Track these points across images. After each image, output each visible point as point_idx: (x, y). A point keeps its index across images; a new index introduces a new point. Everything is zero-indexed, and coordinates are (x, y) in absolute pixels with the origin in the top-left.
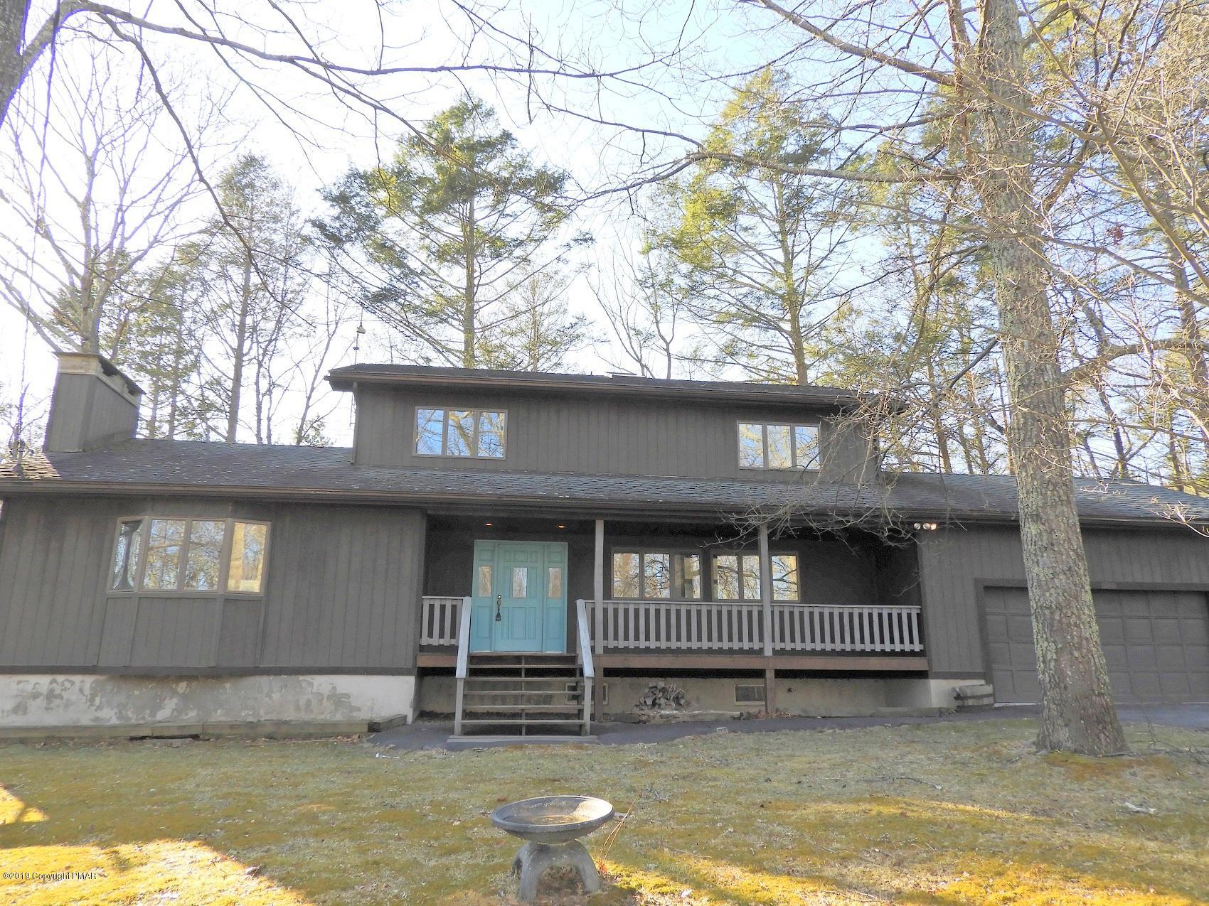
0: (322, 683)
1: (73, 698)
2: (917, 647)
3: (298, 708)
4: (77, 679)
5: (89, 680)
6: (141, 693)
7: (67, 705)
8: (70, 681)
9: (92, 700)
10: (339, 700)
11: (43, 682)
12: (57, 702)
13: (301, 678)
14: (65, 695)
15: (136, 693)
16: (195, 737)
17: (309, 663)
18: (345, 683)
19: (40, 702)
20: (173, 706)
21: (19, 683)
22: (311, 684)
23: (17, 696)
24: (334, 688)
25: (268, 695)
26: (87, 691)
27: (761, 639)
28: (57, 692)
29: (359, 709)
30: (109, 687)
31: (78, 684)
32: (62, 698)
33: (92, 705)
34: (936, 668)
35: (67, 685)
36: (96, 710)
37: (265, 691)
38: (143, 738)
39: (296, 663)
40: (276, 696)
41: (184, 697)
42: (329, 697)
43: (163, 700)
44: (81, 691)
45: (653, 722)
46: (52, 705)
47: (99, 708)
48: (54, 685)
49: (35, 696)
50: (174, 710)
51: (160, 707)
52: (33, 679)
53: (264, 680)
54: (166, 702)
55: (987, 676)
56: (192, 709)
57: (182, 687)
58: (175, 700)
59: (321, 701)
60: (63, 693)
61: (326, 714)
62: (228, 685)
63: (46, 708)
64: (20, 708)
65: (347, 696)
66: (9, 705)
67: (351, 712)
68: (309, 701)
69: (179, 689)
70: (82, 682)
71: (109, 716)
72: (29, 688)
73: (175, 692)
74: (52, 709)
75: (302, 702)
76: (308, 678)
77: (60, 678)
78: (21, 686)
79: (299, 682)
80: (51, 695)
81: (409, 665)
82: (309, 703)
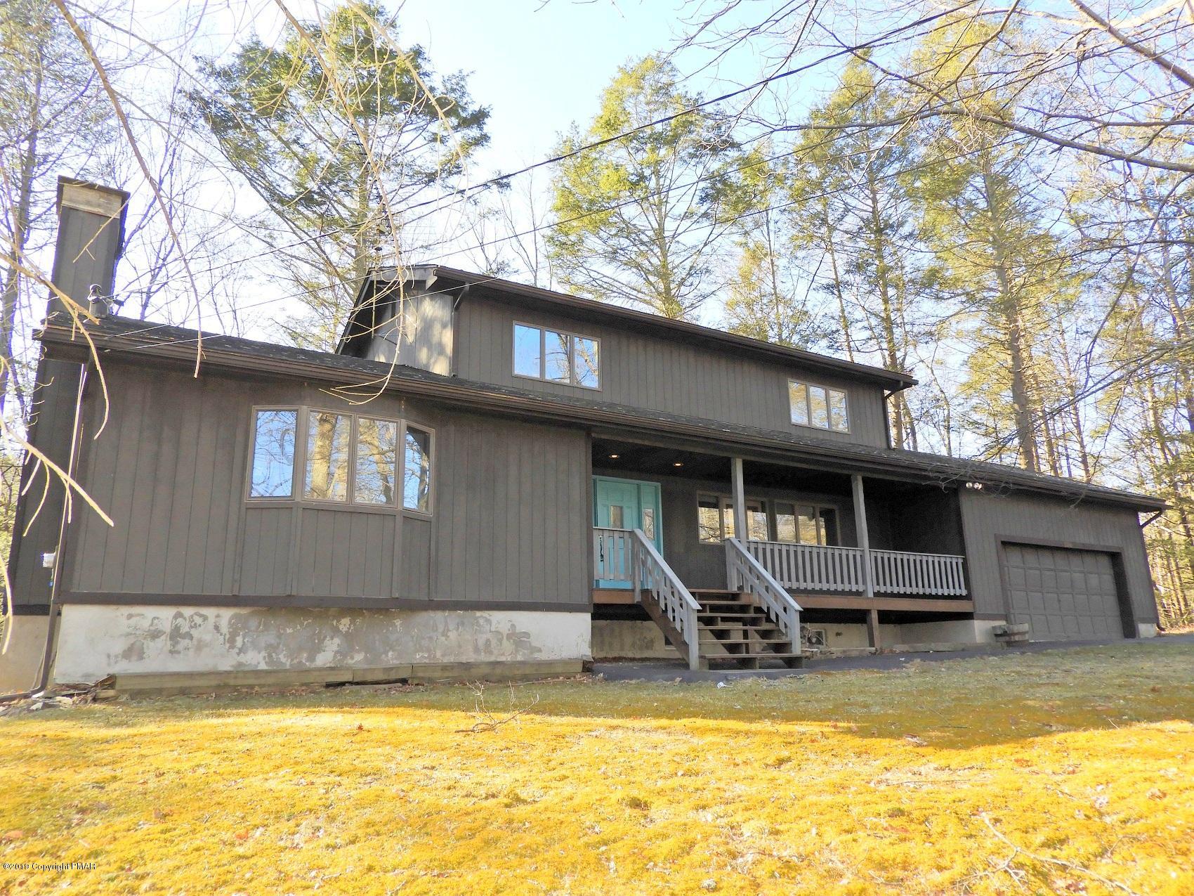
0: (501, 620)
1: (207, 637)
2: (964, 593)
3: (477, 650)
4: (210, 612)
5: (227, 614)
6: (295, 630)
7: (200, 646)
8: (201, 616)
9: (232, 641)
10: (519, 639)
11: (164, 616)
12: (184, 643)
13: (478, 614)
14: (194, 632)
15: (289, 631)
16: (404, 681)
17: (486, 597)
18: (525, 621)
19: (163, 643)
20: (335, 648)
21: (130, 616)
22: (489, 621)
23: (129, 634)
24: (513, 626)
25: (445, 634)
26: (225, 628)
27: (864, 582)
28: (185, 629)
29: (540, 650)
30: (253, 623)
31: (212, 620)
32: (191, 638)
33: (232, 647)
34: (979, 610)
35: (198, 620)
36: (238, 654)
37: (441, 630)
38: (343, 684)
39: (472, 597)
40: (453, 635)
41: (347, 636)
42: (509, 637)
43: (322, 641)
44: (217, 628)
45: (815, 658)
46: (180, 647)
47: (241, 651)
48: (180, 620)
49: (155, 635)
50: (336, 652)
51: (317, 649)
52: (150, 612)
53: (439, 616)
54: (327, 642)
55: (1006, 617)
56: (358, 652)
57: (345, 624)
58: (337, 641)
59: (500, 641)
60: (193, 632)
61: (506, 653)
62: (398, 622)
63: (171, 652)
64: (133, 652)
65: (527, 635)
66: (119, 647)
67: (532, 653)
68: (488, 640)
69: (341, 627)
70: (218, 616)
71: (256, 659)
72: (145, 624)
73: (336, 631)
74: (179, 652)
75: (481, 642)
76: (486, 614)
77: (188, 611)
78: (133, 621)
79: (477, 618)
80: (176, 634)
81: (585, 600)
82: (488, 642)
